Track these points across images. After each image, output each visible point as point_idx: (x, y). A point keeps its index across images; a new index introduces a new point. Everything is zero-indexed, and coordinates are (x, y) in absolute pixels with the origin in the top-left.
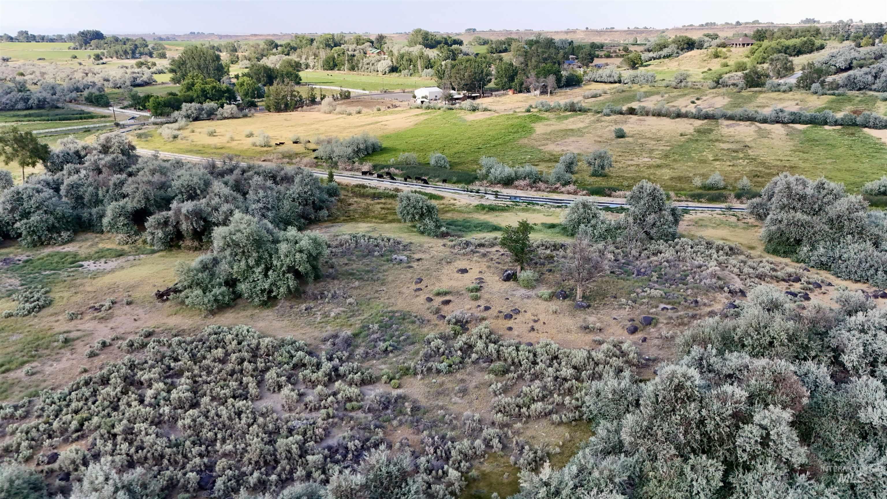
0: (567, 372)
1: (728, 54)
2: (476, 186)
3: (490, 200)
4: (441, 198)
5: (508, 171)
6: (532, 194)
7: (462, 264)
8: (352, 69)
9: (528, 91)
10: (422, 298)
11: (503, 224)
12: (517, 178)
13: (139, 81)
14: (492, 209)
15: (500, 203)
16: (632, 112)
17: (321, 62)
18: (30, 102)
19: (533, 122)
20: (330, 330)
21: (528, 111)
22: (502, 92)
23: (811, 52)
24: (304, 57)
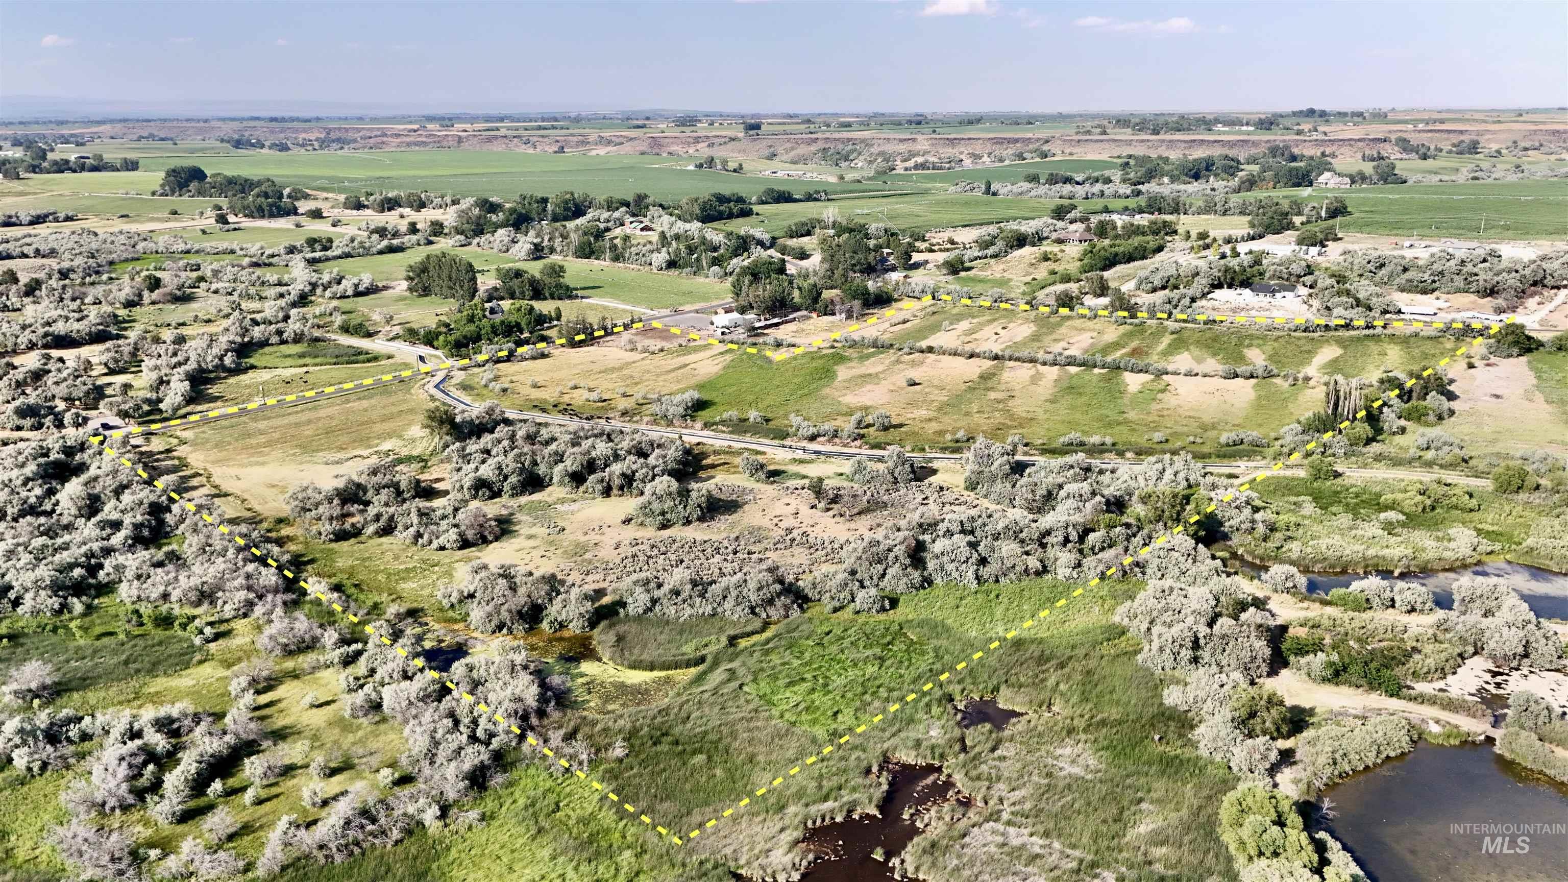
0: (836, 546)
1: (1060, 255)
2: (787, 442)
3: (799, 454)
4: (764, 453)
5: (813, 430)
6: (829, 448)
7: (787, 500)
8: (616, 258)
9: (834, 314)
10: (767, 518)
11: (811, 474)
12: (819, 435)
13: (361, 288)
14: (802, 462)
15: (807, 457)
16: (930, 350)
17: (572, 248)
18: (285, 335)
19: (835, 364)
20: (725, 535)
21: (833, 347)
22: (804, 313)
23: (1144, 257)
24: (546, 238)
